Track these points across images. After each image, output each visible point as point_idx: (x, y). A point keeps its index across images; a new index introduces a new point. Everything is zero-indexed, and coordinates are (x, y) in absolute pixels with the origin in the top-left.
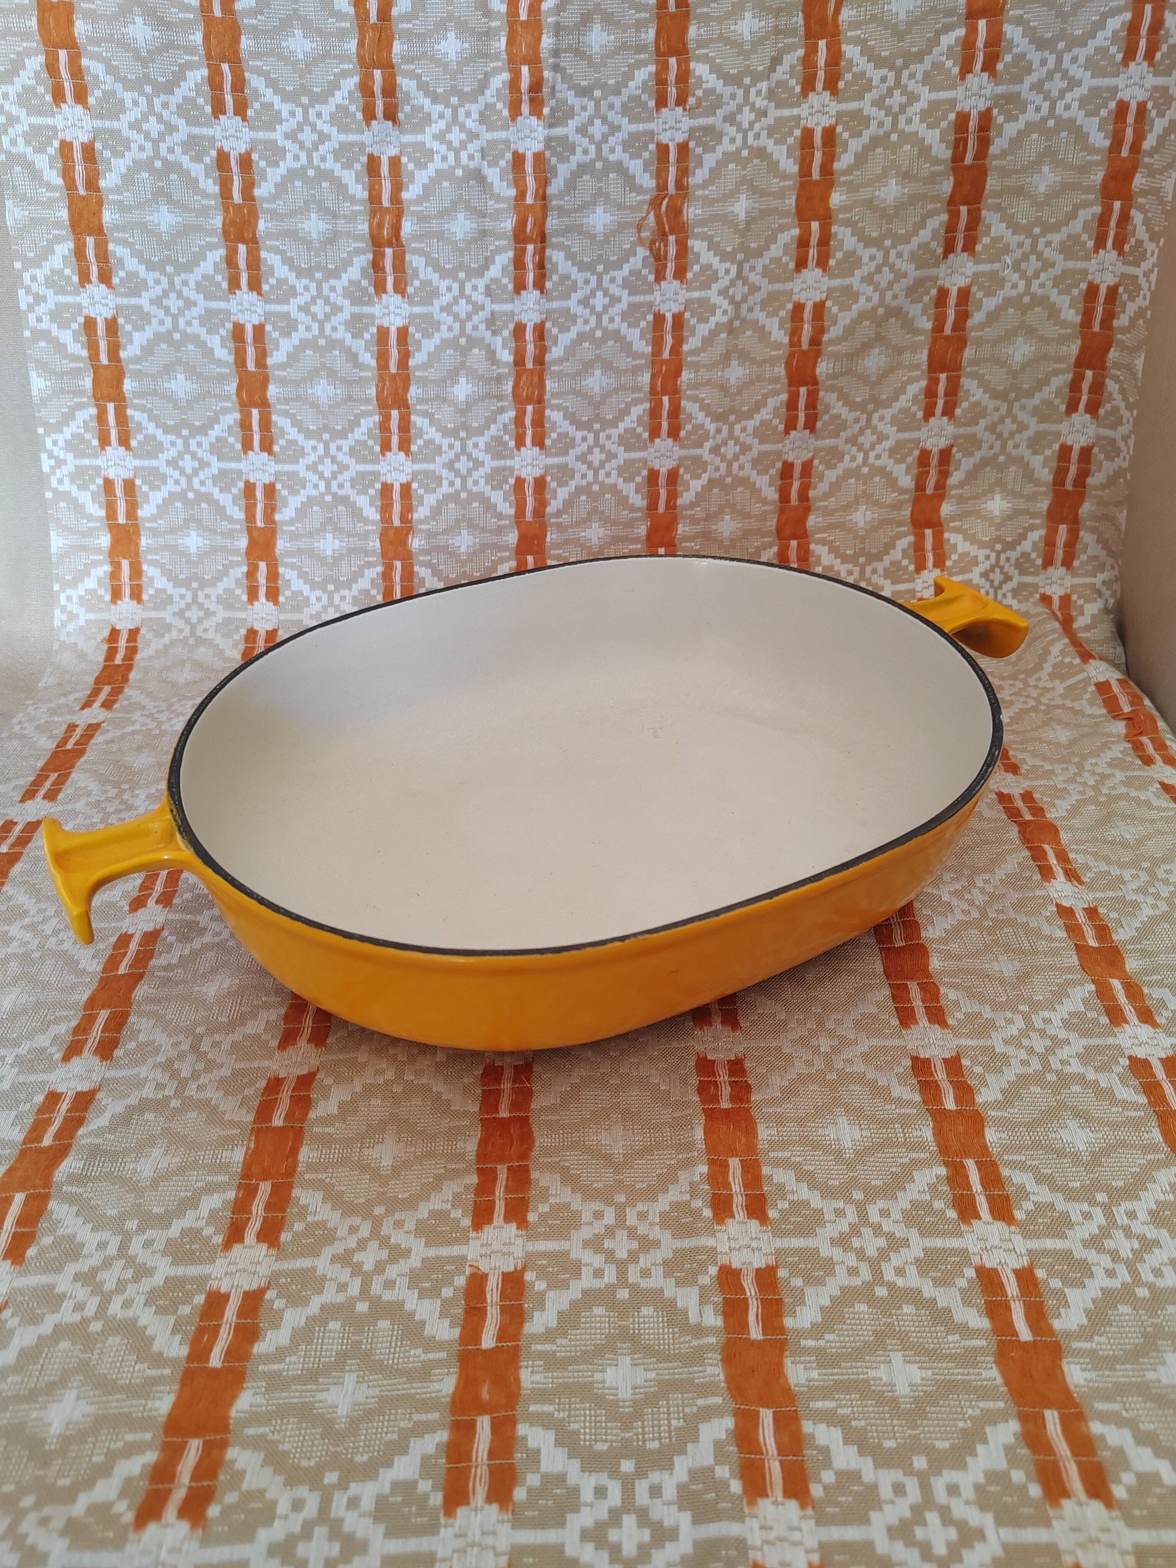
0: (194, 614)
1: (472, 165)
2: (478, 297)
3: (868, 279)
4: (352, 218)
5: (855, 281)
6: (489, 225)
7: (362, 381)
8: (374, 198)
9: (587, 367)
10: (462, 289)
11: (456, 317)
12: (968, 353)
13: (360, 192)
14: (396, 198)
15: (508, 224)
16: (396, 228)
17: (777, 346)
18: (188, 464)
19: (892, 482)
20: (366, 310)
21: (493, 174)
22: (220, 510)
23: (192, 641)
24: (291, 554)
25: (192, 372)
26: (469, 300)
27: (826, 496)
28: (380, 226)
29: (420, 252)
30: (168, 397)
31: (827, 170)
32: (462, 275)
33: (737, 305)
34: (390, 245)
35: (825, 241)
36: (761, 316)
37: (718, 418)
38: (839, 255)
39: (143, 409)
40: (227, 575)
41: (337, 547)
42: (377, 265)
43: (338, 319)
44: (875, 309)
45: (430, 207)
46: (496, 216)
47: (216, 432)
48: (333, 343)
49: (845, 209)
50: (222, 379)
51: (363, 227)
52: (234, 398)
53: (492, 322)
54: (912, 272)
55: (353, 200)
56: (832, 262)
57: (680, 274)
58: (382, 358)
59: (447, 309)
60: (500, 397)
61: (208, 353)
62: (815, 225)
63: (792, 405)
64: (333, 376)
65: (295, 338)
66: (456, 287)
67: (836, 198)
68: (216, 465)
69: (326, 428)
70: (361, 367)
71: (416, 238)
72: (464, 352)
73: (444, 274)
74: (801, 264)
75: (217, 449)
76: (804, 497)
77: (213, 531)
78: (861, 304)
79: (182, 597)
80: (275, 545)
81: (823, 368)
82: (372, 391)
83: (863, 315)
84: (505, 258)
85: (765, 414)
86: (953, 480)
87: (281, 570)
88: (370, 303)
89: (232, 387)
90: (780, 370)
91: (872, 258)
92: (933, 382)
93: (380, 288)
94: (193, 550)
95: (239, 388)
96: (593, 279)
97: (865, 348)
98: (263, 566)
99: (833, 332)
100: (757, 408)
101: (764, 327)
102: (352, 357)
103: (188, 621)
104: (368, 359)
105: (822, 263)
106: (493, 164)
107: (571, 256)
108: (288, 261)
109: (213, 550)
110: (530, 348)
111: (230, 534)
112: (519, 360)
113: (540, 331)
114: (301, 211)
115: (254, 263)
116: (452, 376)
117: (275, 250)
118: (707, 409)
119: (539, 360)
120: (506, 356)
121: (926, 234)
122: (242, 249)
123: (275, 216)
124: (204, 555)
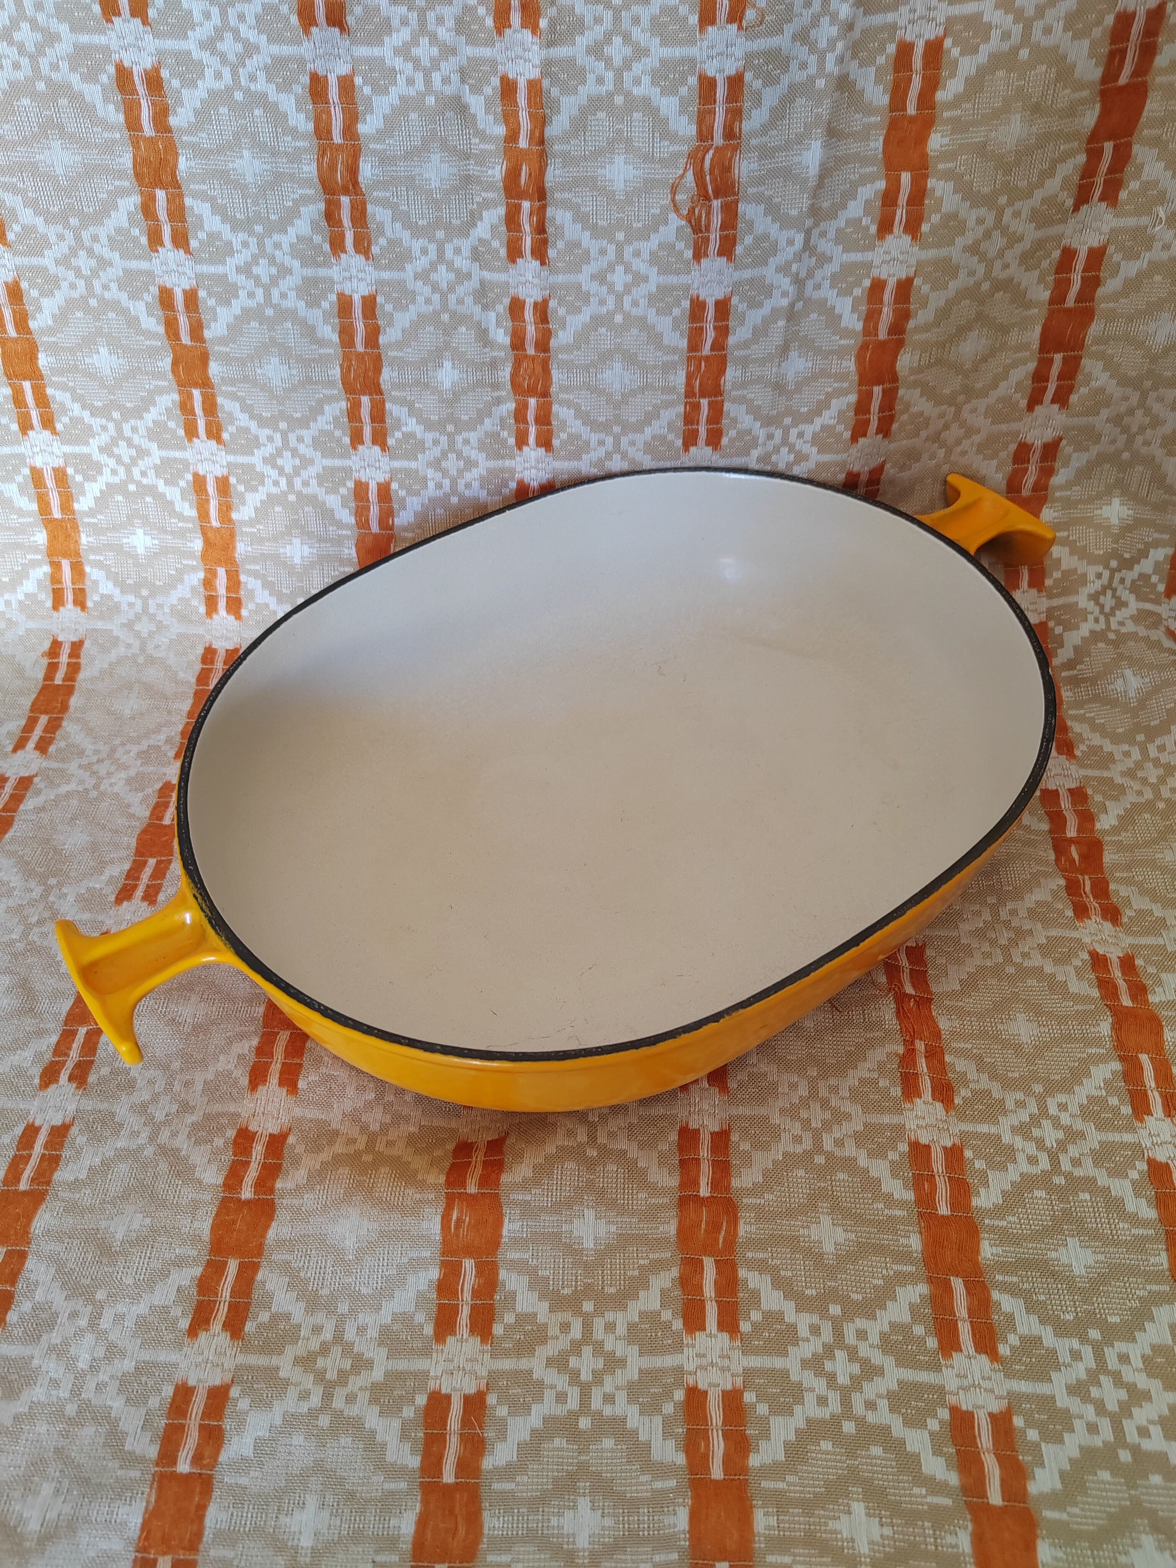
0: (144, 627)
1: (448, 90)
2: (462, 263)
3: (972, 249)
4: (294, 157)
5: (955, 251)
6: (473, 168)
7: (323, 360)
8: (322, 131)
9: (605, 358)
10: (441, 252)
11: (435, 288)
12: (1095, 329)
13: (303, 122)
14: (350, 130)
15: (497, 172)
16: (353, 171)
17: (847, 333)
18: (124, 451)
20: (322, 272)
21: (476, 103)
22: (167, 505)
23: (142, 659)
24: (254, 560)
25: (115, 345)
26: (450, 267)
28: (332, 167)
29: (384, 203)
30: (91, 374)
31: (926, 100)
32: (440, 234)
33: (800, 284)
34: (346, 192)
35: (918, 196)
36: (829, 294)
37: (768, 421)
38: (935, 218)
39: (65, 388)
40: (182, 581)
41: (306, 554)
42: (331, 216)
43: (289, 283)
44: (978, 284)
45: (394, 145)
46: (482, 159)
47: (152, 415)
48: (283, 314)
49: (948, 155)
50: (152, 352)
51: (310, 169)
52: (170, 376)
53: (482, 294)
54: (1031, 234)
55: (294, 133)
56: (925, 228)
57: (726, 249)
58: (346, 334)
59: (423, 276)
60: (495, 386)
61: (133, 322)
62: (906, 178)
63: (862, 407)
64: (285, 353)
65: (236, 307)
66: (432, 249)
67: (936, 142)
68: (157, 454)
69: (283, 416)
70: (322, 343)
71: (379, 184)
72: (448, 330)
73: (417, 232)
74: (885, 227)
75: (156, 433)
77: (163, 530)
78: (962, 281)
79: (131, 605)
80: (234, 548)
81: (905, 361)
82: (336, 372)
83: (963, 294)
84: (496, 214)
85: (828, 418)
86: (1057, 480)
87: (243, 578)
88: (326, 264)
89: (166, 363)
90: (850, 365)
91: (980, 221)
92: (1045, 364)
93: (337, 245)
94: (141, 551)
95: (175, 364)
96: (611, 249)
97: (962, 331)
98: (221, 572)
99: (921, 317)
100: (817, 411)
101: (833, 308)
102: (309, 331)
103: (138, 635)
104: (329, 333)
105: (912, 227)
106: (476, 90)
107: (581, 218)
108: (219, 210)
109: (164, 551)
110: (531, 331)
111: (182, 534)
112: (518, 343)
113: (542, 311)
114: (232, 146)
115: (178, 213)
116: (436, 357)
117: (203, 196)
118: (755, 411)
119: (543, 345)
120: (502, 337)
121: (1053, 185)
122: (161, 195)
123: (198, 151)
124: (154, 556)
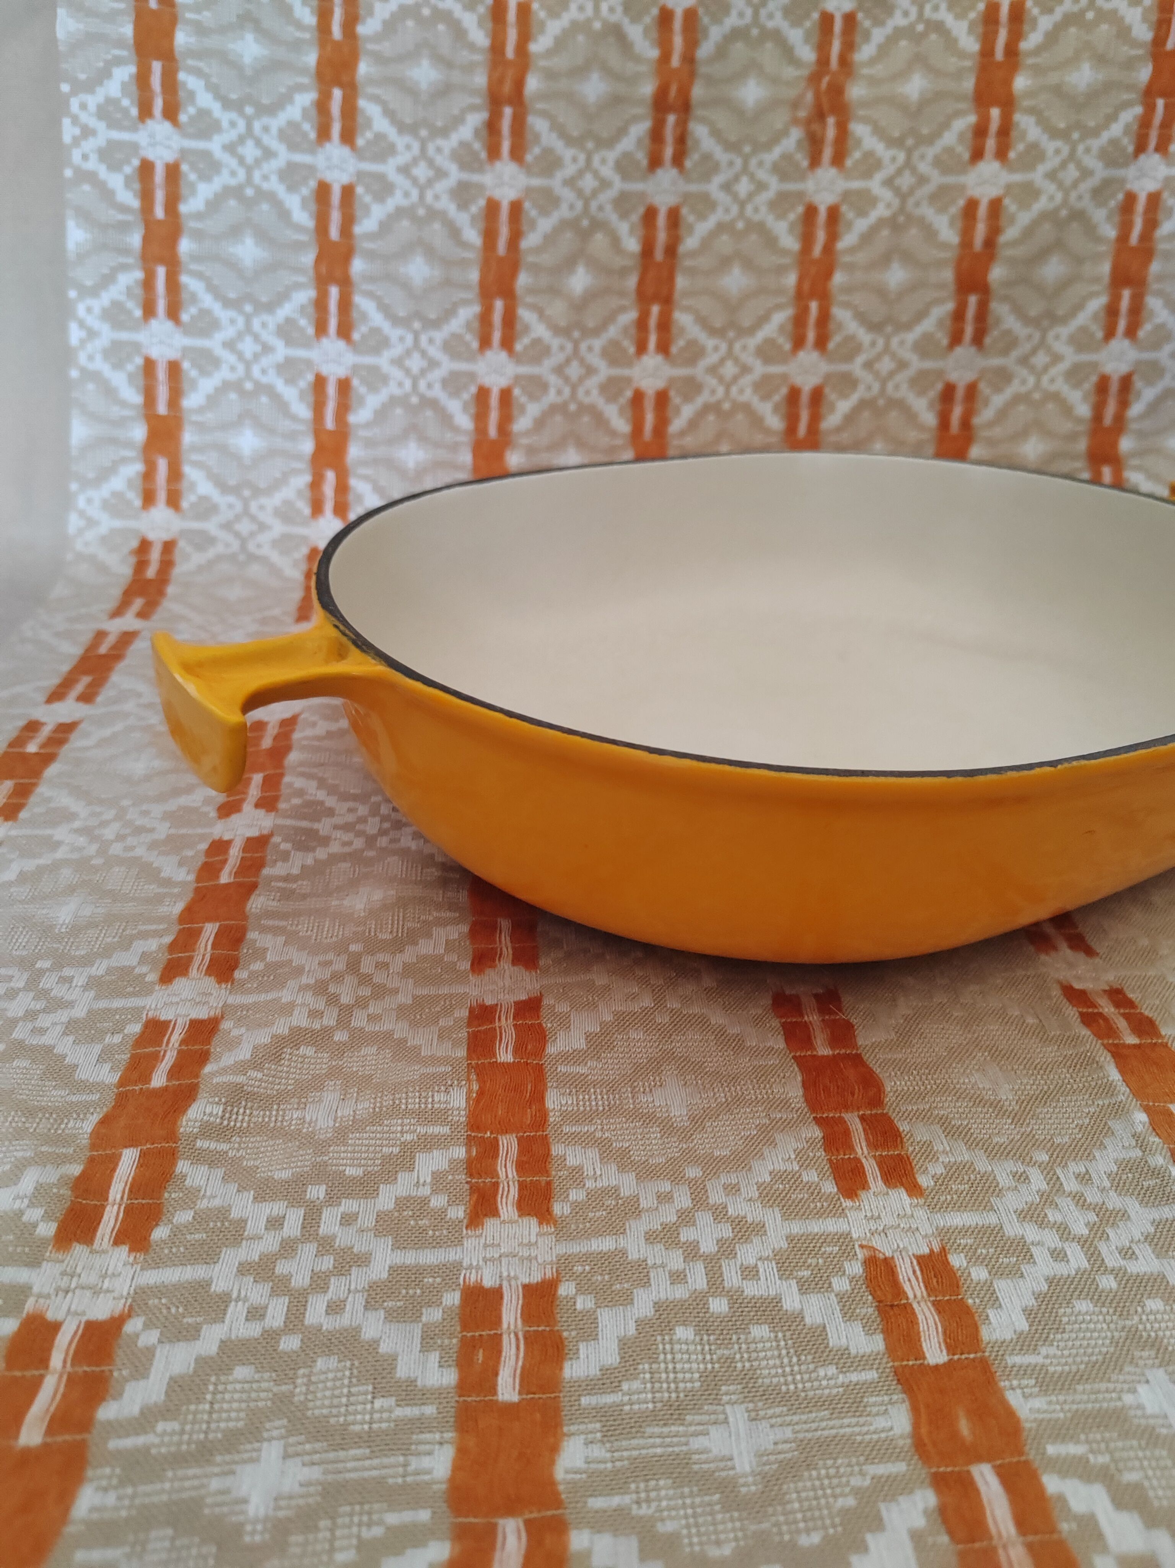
0: (244, 527)
1: (613, 19)
2: (607, 172)
3: (1051, 176)
4: (468, 69)
5: (1037, 176)
6: (625, 89)
7: (463, 263)
8: (497, 48)
9: (725, 263)
10: (589, 160)
11: (580, 193)
12: (1154, 268)
13: (480, 37)
14: (521, 49)
15: (648, 89)
16: (519, 84)
17: (944, 246)
18: (248, 347)
19: (1067, 410)
20: (475, 178)
21: (635, 32)
22: (282, 406)
23: (242, 557)
24: (365, 464)
25: (263, 236)
26: (596, 174)
27: (991, 424)
28: (501, 80)
29: (544, 114)
30: (232, 265)
31: (1012, 51)
32: (590, 145)
33: (903, 197)
34: (510, 102)
35: (1005, 131)
36: (928, 212)
37: (875, 327)
38: (1021, 147)
39: (200, 276)
40: (286, 484)
41: (421, 458)
42: (492, 127)
43: (443, 186)
44: (1056, 210)
45: (560, 62)
46: (634, 79)
47: (286, 310)
48: (433, 214)
49: (1030, 94)
50: (298, 246)
51: (481, 81)
52: (311, 272)
53: (620, 203)
54: (1100, 171)
55: (472, 47)
56: (1012, 155)
57: (838, 160)
58: (489, 235)
59: (570, 182)
60: (622, 294)
61: (284, 214)
62: (995, 113)
63: (958, 316)
64: (430, 252)
65: (391, 204)
66: (582, 157)
67: (1021, 83)
68: (281, 351)
69: (417, 315)
70: (465, 245)
71: (541, 97)
72: (585, 235)
73: (570, 141)
74: (977, 155)
75: (286, 331)
76: (966, 424)
77: (273, 432)
78: (1041, 204)
79: (230, 506)
80: (346, 452)
81: (997, 273)
82: (474, 276)
83: (1044, 216)
84: (641, 128)
85: (927, 326)
86: (1133, 412)
87: (352, 482)
88: (480, 170)
89: (308, 258)
90: (948, 275)
91: (1057, 152)
92: (1116, 299)
93: (494, 152)
94: (247, 452)
95: (318, 260)
96: (739, 162)
97: (1042, 255)
98: (330, 475)
99: (1010, 234)
100: (921, 315)
101: (931, 224)
102: (454, 232)
103: (237, 535)
104: (473, 236)
105: (1001, 154)
106: (635, 20)
107: (716, 133)
108: (389, 113)
109: (271, 453)
110: (662, 237)
111: (292, 436)
112: (647, 250)
113: (674, 217)
114: (410, 56)
115: (350, 111)
116: (569, 264)
117: (376, 99)
118: (861, 317)
119: (671, 250)
120: (633, 245)
121: (1116, 129)
122: (337, 94)
123: (379, 59)
124: (260, 458)
